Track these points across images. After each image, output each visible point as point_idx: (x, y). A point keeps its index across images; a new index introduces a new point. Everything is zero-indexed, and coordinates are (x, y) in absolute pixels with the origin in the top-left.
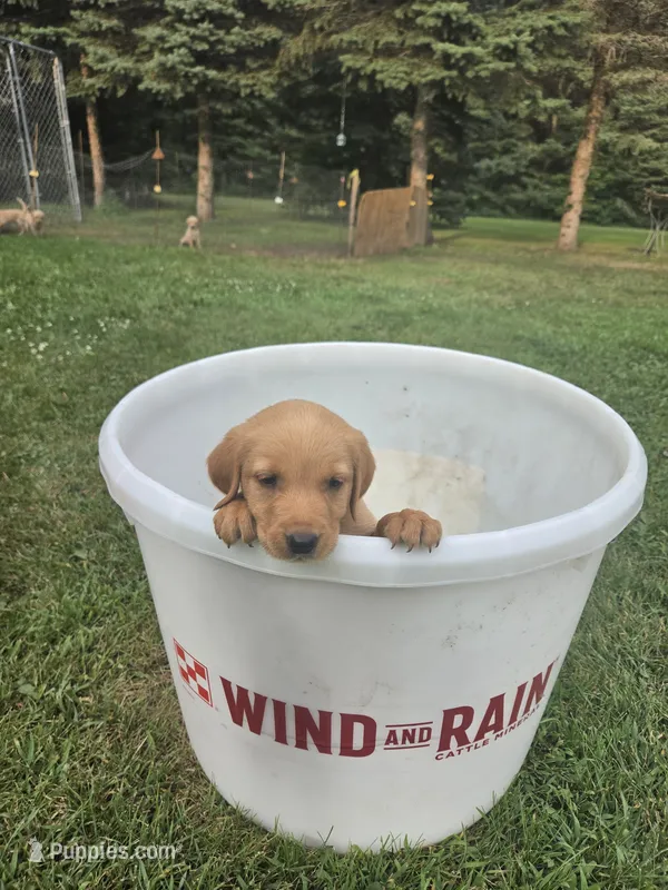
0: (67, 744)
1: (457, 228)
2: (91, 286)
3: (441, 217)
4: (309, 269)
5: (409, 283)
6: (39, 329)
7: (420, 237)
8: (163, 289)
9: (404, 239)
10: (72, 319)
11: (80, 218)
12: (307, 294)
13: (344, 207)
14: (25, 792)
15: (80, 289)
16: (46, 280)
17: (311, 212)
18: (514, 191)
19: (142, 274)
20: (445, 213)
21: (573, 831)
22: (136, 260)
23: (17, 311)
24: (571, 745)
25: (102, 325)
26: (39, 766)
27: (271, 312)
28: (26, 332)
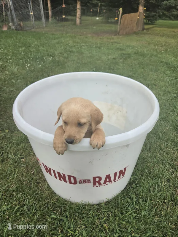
0: (17, 170)
1: (153, 25)
2: (44, 47)
3: (149, 21)
4: (105, 40)
5: (134, 44)
6: (29, 60)
7: (140, 28)
8: (63, 47)
9: (135, 29)
10: (37, 57)
11: (45, 26)
12: (102, 48)
13: (117, 20)
14: (6, 180)
15: (41, 48)
16: (33, 45)
17: (110, 21)
18: (174, 11)
19: (58, 43)
20: (150, 19)
21: (133, 205)
22: (57, 38)
23: (24, 55)
24: (139, 184)
25: (45, 59)
26: (10, 174)
27: (91, 54)
28: (26, 61)
